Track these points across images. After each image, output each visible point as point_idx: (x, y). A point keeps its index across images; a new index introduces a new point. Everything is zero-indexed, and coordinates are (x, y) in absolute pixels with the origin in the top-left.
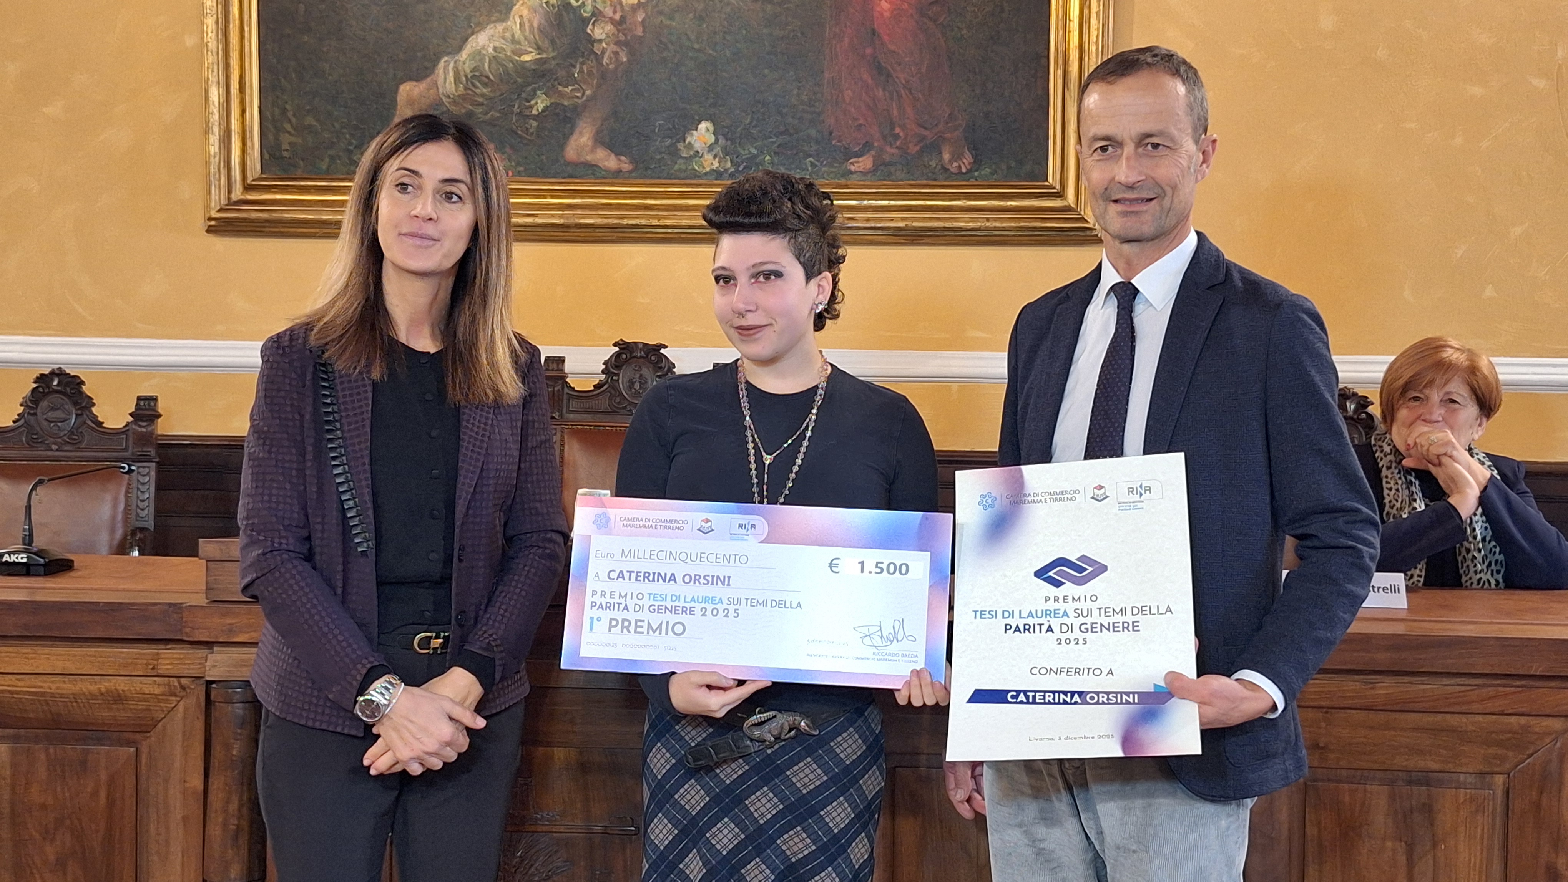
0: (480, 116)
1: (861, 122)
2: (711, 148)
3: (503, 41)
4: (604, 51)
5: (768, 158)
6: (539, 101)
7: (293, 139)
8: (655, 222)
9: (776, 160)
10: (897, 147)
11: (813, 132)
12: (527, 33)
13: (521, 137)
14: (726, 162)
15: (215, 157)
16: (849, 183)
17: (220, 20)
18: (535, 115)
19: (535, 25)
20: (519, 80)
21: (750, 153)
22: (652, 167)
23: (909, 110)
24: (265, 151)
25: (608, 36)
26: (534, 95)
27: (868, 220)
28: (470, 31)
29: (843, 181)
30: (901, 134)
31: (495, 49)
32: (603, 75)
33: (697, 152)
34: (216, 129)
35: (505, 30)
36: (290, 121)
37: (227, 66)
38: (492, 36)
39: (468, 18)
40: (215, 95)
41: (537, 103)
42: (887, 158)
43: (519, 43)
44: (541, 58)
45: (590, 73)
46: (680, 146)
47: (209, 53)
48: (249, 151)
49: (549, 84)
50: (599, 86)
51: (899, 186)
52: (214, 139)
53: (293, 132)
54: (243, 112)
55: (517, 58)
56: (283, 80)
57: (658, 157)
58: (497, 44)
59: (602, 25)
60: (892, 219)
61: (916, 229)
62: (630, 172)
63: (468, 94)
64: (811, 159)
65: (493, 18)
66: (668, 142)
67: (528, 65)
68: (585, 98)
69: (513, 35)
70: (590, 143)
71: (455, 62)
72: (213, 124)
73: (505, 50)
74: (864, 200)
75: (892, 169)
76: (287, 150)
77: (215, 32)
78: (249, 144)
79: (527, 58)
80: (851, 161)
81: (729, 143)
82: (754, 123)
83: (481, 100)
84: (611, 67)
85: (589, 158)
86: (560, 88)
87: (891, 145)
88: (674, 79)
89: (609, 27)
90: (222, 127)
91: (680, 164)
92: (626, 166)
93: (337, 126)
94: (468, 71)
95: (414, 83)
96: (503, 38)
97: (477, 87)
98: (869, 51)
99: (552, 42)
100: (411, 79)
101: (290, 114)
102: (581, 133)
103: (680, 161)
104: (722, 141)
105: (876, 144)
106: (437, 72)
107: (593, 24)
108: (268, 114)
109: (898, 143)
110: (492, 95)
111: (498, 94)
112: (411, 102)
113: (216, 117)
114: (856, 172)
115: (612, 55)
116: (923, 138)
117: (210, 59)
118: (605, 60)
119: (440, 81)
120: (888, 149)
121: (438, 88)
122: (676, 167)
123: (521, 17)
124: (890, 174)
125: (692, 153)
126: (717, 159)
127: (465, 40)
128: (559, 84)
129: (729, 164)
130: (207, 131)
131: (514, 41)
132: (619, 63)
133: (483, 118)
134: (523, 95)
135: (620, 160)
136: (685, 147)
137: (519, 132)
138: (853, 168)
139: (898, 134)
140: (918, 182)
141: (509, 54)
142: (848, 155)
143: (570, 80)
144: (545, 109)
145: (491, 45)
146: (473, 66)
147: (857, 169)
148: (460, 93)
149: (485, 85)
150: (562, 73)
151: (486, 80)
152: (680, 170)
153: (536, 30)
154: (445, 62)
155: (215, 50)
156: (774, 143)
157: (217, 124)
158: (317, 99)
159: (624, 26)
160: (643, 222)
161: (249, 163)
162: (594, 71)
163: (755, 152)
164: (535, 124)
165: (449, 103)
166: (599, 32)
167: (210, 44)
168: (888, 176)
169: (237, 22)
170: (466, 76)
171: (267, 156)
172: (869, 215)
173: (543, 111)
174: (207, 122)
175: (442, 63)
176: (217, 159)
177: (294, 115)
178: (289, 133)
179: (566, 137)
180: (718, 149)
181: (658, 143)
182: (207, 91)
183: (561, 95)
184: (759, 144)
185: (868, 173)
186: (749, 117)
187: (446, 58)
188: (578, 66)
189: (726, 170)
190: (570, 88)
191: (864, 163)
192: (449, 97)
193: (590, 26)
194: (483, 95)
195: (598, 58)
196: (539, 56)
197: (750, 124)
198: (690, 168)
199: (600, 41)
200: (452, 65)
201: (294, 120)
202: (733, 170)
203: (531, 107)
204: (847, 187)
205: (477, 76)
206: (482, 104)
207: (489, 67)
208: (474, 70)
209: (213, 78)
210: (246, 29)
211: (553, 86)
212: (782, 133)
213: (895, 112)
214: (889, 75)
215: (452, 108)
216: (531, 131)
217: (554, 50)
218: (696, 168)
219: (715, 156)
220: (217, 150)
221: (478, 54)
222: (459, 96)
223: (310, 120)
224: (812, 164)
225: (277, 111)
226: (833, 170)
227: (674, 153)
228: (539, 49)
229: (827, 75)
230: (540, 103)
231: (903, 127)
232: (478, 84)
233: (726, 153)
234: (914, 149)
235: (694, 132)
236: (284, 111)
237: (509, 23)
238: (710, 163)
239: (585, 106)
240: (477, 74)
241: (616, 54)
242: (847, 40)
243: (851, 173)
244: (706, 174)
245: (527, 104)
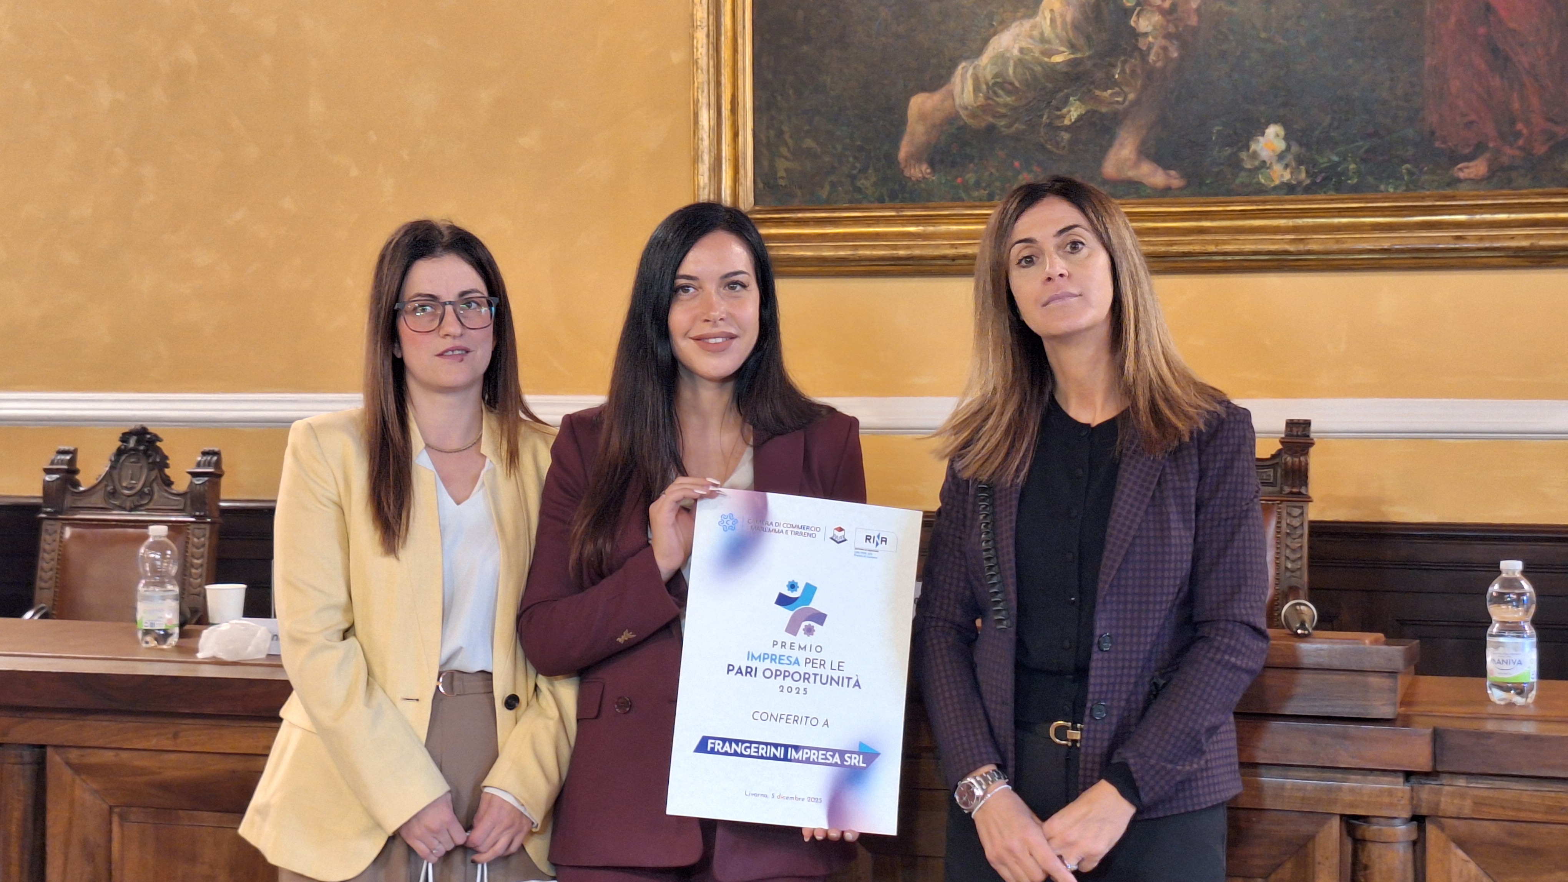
0: (1003, 129)
1: (1473, 117)
2: (1281, 157)
3: (1030, 41)
4: (1150, 48)
5: (1352, 166)
6: (1072, 109)
7: (789, 165)
8: (1212, 248)
9: (1363, 167)
10: (1519, 148)
11: (1410, 133)
12: (1059, 30)
13: (1051, 152)
14: (1300, 172)
15: (704, 188)
16: (1457, 193)
17: (711, 33)
18: (1066, 126)
19: (1069, 18)
20: (1050, 85)
21: (1330, 160)
22: (1208, 182)
23: (1535, 102)
24: (759, 180)
25: (1155, 28)
26: (1065, 102)
27: (1481, 238)
28: (992, 30)
29: (1449, 192)
30: (1525, 131)
31: (1021, 50)
32: (1150, 74)
33: (1264, 162)
34: (706, 157)
35: (1033, 27)
36: (786, 144)
37: (718, 84)
38: (1018, 35)
39: (990, 16)
40: (705, 118)
41: (1069, 111)
42: (1505, 160)
43: (1049, 42)
44: (1075, 59)
45: (1133, 72)
46: (1243, 155)
47: (699, 71)
48: (742, 180)
49: (1084, 89)
50: (1144, 87)
51: (1521, 196)
52: (704, 168)
53: (788, 155)
54: (735, 135)
55: (1046, 59)
56: (779, 98)
57: (1215, 170)
58: (1024, 44)
59: (1148, 15)
60: (1512, 238)
61: (1544, 249)
62: (1181, 189)
63: (989, 105)
64: (1408, 166)
65: (1019, 14)
66: (1228, 151)
67: (1058, 67)
68: (1127, 103)
69: (1042, 34)
70: (1133, 157)
71: (974, 68)
72: (703, 152)
73: (1032, 52)
74: (1476, 213)
75: (1514, 174)
76: (782, 178)
77: (705, 47)
78: (742, 172)
79: (1058, 59)
80: (1459, 166)
81: (1303, 150)
82: (1336, 124)
83: (1003, 110)
84: (1159, 64)
85: (1132, 174)
86: (1097, 92)
87: (1511, 145)
88: (1236, 76)
89: (1157, 18)
90: (713, 154)
91: (1242, 177)
92: (1176, 182)
93: (839, 147)
94: (989, 77)
95: (926, 95)
96: (1031, 37)
97: (998, 96)
98: (1482, 30)
99: (1088, 38)
100: (923, 89)
101: (787, 137)
102: (1121, 144)
103: (1243, 174)
104: (1295, 148)
105: (1491, 145)
106: (953, 80)
107: (1138, 15)
108: (763, 137)
109: (1520, 142)
110: (1016, 104)
111: (1023, 102)
112: (923, 117)
113: (706, 143)
114: (1466, 180)
115: (1161, 51)
116: (1552, 136)
117: (701, 78)
118: (1152, 58)
119: (957, 90)
120: (1508, 150)
121: (954, 99)
122: (1238, 181)
123: (1052, 11)
124: (1510, 181)
125: (1257, 163)
126: (1288, 170)
127: (986, 42)
128: (1096, 88)
129: (1303, 175)
130: (696, 160)
131: (1043, 40)
132: (1168, 59)
133: (1006, 131)
134: (1054, 103)
135: (1168, 175)
136: (1248, 156)
137: (1049, 147)
138: (1461, 175)
139: (1520, 131)
140: (1546, 190)
141: (1037, 55)
142: (1455, 158)
143: (1110, 82)
144: (1080, 118)
145: (1017, 46)
146: (994, 72)
147: (1467, 176)
148: (979, 104)
149: (1009, 93)
150: (1099, 75)
151: (1010, 87)
152: (1242, 184)
153: (1069, 27)
154: (963, 68)
155: (705, 67)
156: (1360, 147)
157: (706, 151)
158: (817, 118)
159: (1175, 15)
160: (1197, 248)
161: (741, 193)
162: (1139, 71)
163: (1335, 159)
164: (1066, 136)
165: (967, 116)
166: (1145, 23)
167: (700, 61)
168: (1508, 183)
169: (730, 34)
170: (987, 84)
171: (761, 185)
172: (1483, 233)
173: (1077, 121)
174: (696, 149)
175: (959, 70)
176: (706, 191)
177: (791, 137)
178: (786, 158)
179: (1104, 150)
180: (1290, 158)
181: (1215, 153)
182: (696, 115)
183: (1096, 99)
184: (1341, 149)
185: (1482, 180)
186: (1329, 117)
187: (963, 64)
188: (1119, 64)
189: (1300, 183)
190: (1109, 91)
191: (1477, 168)
192: (966, 108)
193: (1134, 18)
194: (1006, 105)
195: (1144, 55)
196: (1072, 56)
197: (1330, 125)
198: (1255, 181)
199: (1146, 34)
200: (970, 71)
201: (790, 142)
202: (1308, 181)
203: (1063, 117)
204: (1453, 198)
205: (1000, 83)
206: (1004, 116)
207: (1014, 72)
208: (996, 76)
209: (703, 100)
210: (740, 41)
211: (1090, 91)
212: (1370, 136)
213: (1516, 105)
214: (1507, 59)
215: (970, 121)
216: (1062, 144)
217: (1090, 47)
218: (1263, 181)
219: (1287, 166)
220: (706, 180)
221: (1001, 58)
222: (978, 107)
223: (809, 143)
224: (1410, 173)
225: (772, 133)
226: (1435, 178)
227: (1236, 164)
228: (1073, 47)
229: (1428, 61)
230: (1074, 112)
231: (1527, 123)
232: (1000, 92)
233: (1300, 161)
234: (1541, 149)
235: (1261, 138)
236: (780, 133)
237: (1038, 19)
238: (1280, 174)
239: (1126, 113)
240: (999, 80)
241: (1165, 49)
242: (1453, 19)
243: (1459, 181)
244: (1275, 188)
245: (1059, 113)
